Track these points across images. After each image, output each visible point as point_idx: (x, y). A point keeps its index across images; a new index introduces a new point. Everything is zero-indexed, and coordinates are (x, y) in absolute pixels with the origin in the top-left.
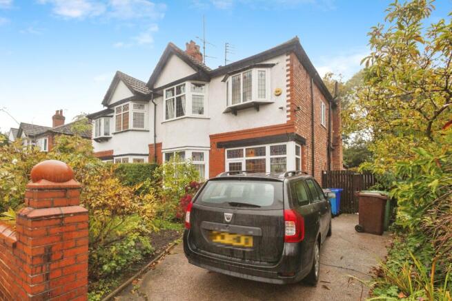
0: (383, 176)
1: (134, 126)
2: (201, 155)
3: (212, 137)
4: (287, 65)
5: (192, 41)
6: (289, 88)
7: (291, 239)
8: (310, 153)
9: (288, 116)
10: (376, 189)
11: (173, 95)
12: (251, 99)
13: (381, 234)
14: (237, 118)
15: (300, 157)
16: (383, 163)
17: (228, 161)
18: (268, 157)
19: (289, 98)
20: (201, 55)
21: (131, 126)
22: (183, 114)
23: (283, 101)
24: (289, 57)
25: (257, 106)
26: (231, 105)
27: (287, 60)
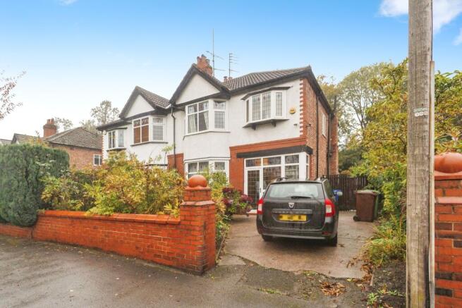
0: (375, 179)
1: (154, 138)
2: (222, 165)
3: (231, 149)
4: (301, 89)
5: (203, 56)
6: (302, 108)
7: (329, 215)
8: (315, 161)
9: (301, 131)
10: (368, 189)
11: (196, 111)
12: (269, 117)
13: (372, 221)
14: (255, 132)
15: (308, 165)
16: (376, 169)
17: (247, 169)
18: (283, 165)
19: (302, 116)
20: (211, 68)
21: (151, 138)
22: (205, 129)
23: (297, 118)
24: (302, 82)
25: (274, 123)
26: (251, 121)
27: (301, 84)
